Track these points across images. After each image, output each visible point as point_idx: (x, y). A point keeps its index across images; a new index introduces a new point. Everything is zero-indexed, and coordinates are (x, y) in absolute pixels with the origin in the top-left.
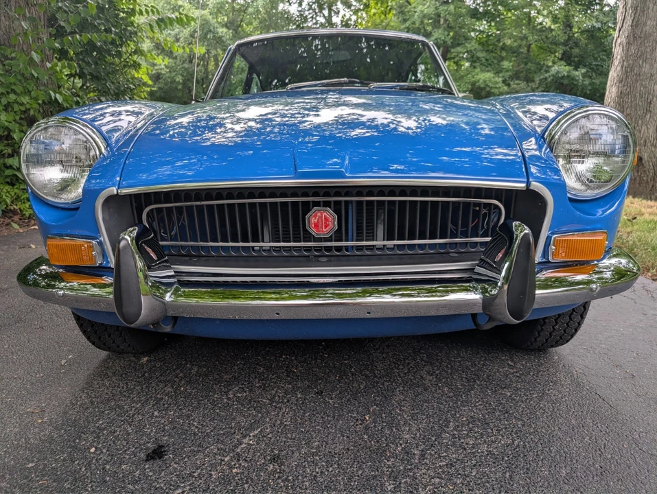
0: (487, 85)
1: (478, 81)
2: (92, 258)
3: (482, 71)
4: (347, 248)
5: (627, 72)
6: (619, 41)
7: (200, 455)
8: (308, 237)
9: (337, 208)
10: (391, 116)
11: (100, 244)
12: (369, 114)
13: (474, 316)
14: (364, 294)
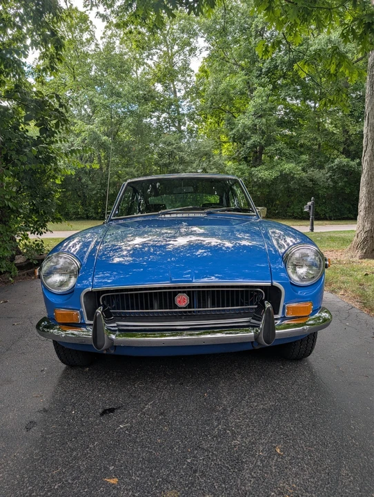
0: (291, 172)
1: (285, 169)
2: (78, 319)
3: (288, 162)
4: (194, 311)
5: (371, 178)
6: (365, 159)
7: (126, 413)
8: (176, 307)
9: (189, 293)
10: (219, 241)
11: (81, 312)
12: (207, 240)
13: (252, 342)
14: (204, 333)
